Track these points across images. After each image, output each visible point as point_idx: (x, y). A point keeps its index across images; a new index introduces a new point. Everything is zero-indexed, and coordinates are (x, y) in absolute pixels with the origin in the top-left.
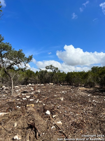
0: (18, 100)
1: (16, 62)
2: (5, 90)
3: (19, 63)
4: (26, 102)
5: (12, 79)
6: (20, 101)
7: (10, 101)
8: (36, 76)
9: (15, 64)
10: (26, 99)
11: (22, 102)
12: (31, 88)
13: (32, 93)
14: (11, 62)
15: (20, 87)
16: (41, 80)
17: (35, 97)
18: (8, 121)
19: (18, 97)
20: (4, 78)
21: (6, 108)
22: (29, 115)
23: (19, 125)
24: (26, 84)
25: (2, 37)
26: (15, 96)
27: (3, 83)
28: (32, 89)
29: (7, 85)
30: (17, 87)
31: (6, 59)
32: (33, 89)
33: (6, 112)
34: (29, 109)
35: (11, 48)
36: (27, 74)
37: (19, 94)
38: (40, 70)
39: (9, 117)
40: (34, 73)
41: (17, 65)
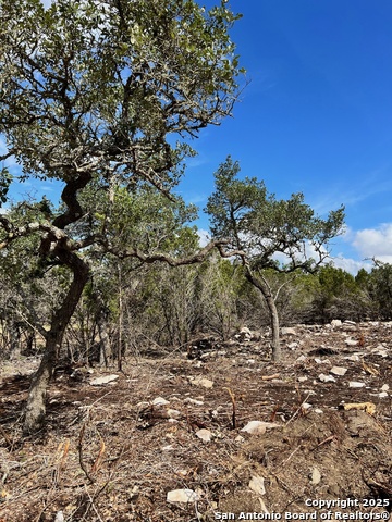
0: (302, 379)
1: (283, 241)
2: (252, 340)
3: (292, 243)
4: (336, 393)
5: (272, 302)
6: (311, 384)
7: (274, 381)
8: (358, 289)
9: (277, 248)
10: (331, 378)
11: (318, 389)
12: (345, 338)
13: (355, 357)
14: (266, 242)
15: (302, 332)
16: (383, 304)
17: (368, 374)
18: (286, 456)
19: (301, 370)
20: (244, 301)
21: (267, 407)
22: (361, 446)
23: (331, 482)
24: (323, 322)
25: (233, 163)
26: (290, 364)
27: (240, 316)
28: (349, 341)
29: (254, 324)
30: (290, 330)
31: (249, 234)
32: (355, 343)
33: (271, 421)
34: (357, 422)
35: (263, 193)
36: (322, 282)
37: (302, 358)
38: (377, 263)
39: (285, 441)
40: (348, 276)
41: (287, 250)
